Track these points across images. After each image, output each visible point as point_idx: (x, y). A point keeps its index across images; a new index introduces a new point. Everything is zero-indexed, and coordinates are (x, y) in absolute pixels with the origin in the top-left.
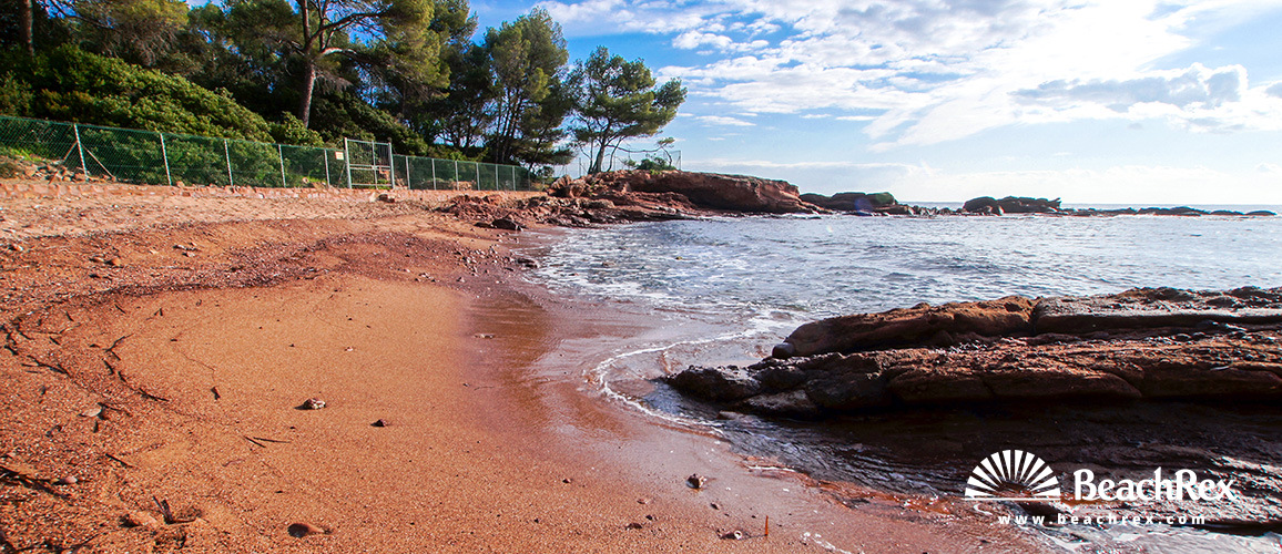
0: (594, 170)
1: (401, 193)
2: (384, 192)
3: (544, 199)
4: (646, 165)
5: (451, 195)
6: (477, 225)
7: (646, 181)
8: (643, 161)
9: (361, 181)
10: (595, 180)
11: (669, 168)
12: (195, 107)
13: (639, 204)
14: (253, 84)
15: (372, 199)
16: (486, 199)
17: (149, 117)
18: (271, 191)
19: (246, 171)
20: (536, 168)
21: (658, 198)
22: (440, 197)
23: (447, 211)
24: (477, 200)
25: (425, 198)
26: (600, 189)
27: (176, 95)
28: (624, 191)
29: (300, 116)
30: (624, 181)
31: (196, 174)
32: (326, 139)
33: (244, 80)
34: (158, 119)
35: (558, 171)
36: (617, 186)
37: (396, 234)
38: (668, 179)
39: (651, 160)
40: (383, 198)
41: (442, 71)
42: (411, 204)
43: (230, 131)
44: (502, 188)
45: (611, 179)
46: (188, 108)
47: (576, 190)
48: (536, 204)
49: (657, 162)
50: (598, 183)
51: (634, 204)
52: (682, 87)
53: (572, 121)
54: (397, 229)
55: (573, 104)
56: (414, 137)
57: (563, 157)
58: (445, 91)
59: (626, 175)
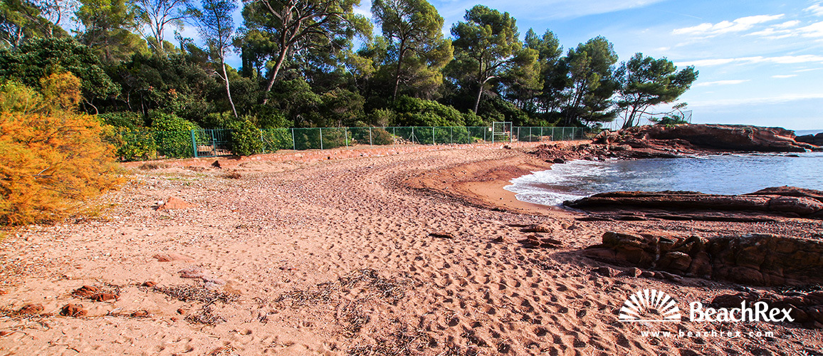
0: (627, 125)
1: (515, 144)
2: (507, 144)
3: (587, 145)
4: (665, 121)
5: (537, 144)
6: (547, 161)
7: (660, 132)
8: (663, 118)
9: (497, 139)
10: (625, 132)
11: (682, 122)
12: (441, 114)
13: (650, 147)
14: (455, 95)
15: (501, 147)
16: (555, 146)
17: (428, 120)
18: (464, 146)
19: (456, 138)
20: (590, 124)
21: (667, 143)
22: (531, 146)
23: (533, 153)
24: (550, 147)
25: (525, 146)
26: (628, 137)
27: (436, 110)
28: (644, 138)
29: (474, 111)
30: (645, 132)
31: (440, 140)
32: (484, 119)
33: (452, 94)
34: (430, 120)
35: (605, 125)
36: (640, 136)
37: (512, 167)
38: (678, 130)
39: (669, 117)
40: (506, 147)
41: (540, 82)
42: (518, 149)
43: (452, 122)
44: (566, 139)
45: (637, 131)
46: (439, 114)
47: (611, 139)
48: (583, 148)
49: (674, 118)
50: (627, 134)
51: (647, 147)
52: (694, 72)
53: (616, 97)
54: (512, 164)
55: (617, 87)
56: (523, 115)
57: (610, 117)
58: (540, 91)
59: (647, 128)
